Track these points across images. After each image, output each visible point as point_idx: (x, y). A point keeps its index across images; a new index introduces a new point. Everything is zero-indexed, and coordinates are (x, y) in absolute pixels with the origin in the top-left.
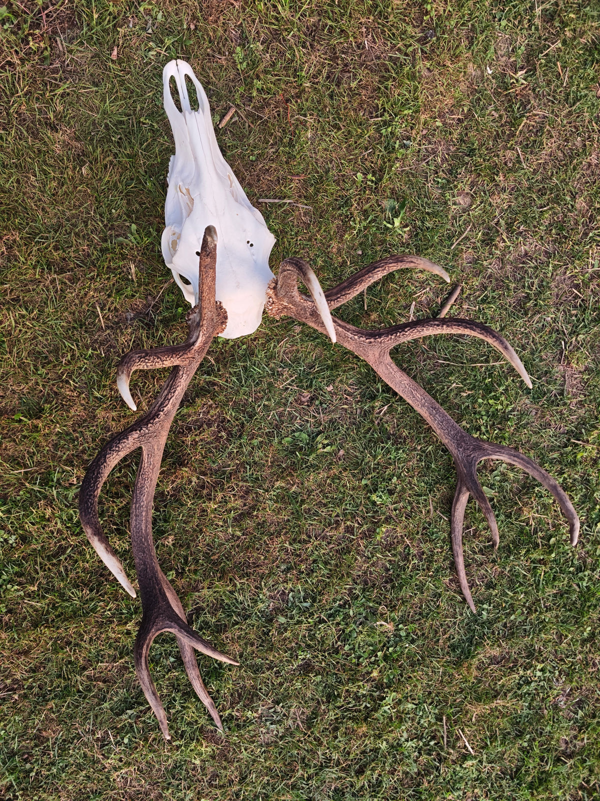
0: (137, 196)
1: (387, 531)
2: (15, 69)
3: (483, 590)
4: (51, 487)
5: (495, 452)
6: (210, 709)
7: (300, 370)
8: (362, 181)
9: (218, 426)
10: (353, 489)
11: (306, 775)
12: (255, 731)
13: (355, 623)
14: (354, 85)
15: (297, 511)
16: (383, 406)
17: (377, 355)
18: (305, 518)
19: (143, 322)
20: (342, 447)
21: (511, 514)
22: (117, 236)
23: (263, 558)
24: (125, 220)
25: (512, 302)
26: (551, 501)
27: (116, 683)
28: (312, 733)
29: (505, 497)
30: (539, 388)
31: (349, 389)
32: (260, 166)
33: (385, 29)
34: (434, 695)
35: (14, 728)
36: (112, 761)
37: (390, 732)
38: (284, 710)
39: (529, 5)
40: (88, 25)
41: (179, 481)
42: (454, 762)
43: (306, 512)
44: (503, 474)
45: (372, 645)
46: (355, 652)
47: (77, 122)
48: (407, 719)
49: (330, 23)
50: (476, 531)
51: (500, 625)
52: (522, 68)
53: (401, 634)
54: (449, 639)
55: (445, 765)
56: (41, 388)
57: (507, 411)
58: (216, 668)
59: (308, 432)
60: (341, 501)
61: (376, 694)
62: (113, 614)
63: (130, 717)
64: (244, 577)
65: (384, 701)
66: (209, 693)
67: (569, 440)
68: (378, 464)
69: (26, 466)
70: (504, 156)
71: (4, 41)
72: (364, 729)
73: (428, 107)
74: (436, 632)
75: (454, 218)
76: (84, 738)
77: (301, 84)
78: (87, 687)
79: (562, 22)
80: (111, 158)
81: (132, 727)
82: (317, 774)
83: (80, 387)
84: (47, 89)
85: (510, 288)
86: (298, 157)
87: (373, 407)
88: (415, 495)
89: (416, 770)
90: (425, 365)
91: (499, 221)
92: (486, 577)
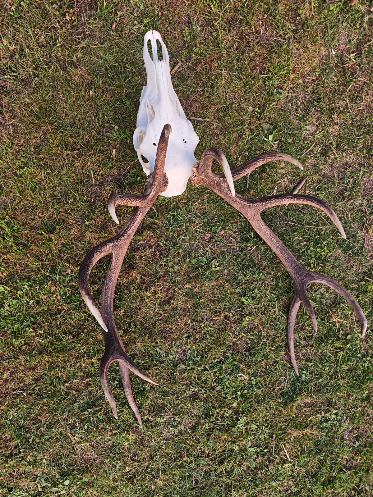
0: (120, 110)
1: (249, 321)
2: (57, 31)
3: (304, 362)
4: (56, 274)
5: (318, 278)
6: (136, 414)
7: (206, 220)
8: (252, 112)
9: (155, 249)
10: (231, 293)
11: (189, 461)
12: (161, 430)
13: (225, 373)
14: (252, 54)
15: (197, 303)
16: (253, 246)
17: (253, 214)
18: (201, 308)
19: (117, 184)
20: (227, 268)
21: (325, 318)
22: (106, 132)
23: (174, 328)
24: (112, 123)
25: (336, 191)
26: (350, 313)
27: (83, 392)
28: (195, 435)
29: (322, 308)
30: (348, 244)
31: (234, 234)
32: (193, 98)
33: (273, 23)
34: (269, 421)
35: (22, 413)
36: (76, 438)
37: (241, 441)
38: (179, 420)
39: (361, 15)
40: (100, 9)
41: (130, 278)
42: (278, 464)
43: (202, 304)
44: (322, 294)
45: (234, 388)
46: (224, 390)
47: (89, 64)
48: (252, 434)
49: (241, 17)
50: (302, 326)
51: (312, 384)
52: (353, 52)
53: (253, 383)
54: (281, 389)
55: (272, 465)
56: (55, 216)
57: (327, 256)
58: (141, 390)
59: (207, 257)
60: (224, 300)
61: (234, 417)
62: (85, 352)
63: (89, 413)
64: (162, 338)
65: (239, 422)
66: (137, 404)
67: (364, 278)
68: (247, 280)
69: (42, 261)
70: (338, 104)
71: (52, 14)
73: (295, 71)
74: (273, 384)
75: (305, 138)
76: (62, 423)
77: (221, 52)
78: (66, 393)
80: (107, 87)
81: (90, 419)
82: (195, 460)
83: (77, 218)
84: (74, 44)
85: (335, 183)
86: (215, 94)
87: (247, 247)
88: (267, 301)
89: (254, 466)
90: (280, 224)
91: (332, 142)
92: (306, 355)
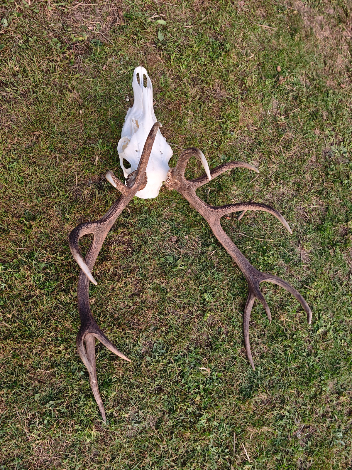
0: (105, 128)
1: (210, 316)
2: (57, 63)
3: (258, 359)
4: (32, 260)
5: (269, 278)
6: (100, 407)
7: (173, 225)
8: (211, 145)
9: (127, 245)
10: (194, 290)
11: (151, 462)
12: (124, 427)
13: (189, 367)
15: (164, 297)
16: (213, 251)
17: (214, 220)
19: (97, 186)
20: (190, 268)
21: (274, 318)
22: (92, 143)
23: (142, 320)
24: (97, 137)
27: (46, 384)
28: (158, 432)
29: (271, 310)
30: (288, 256)
31: (196, 240)
32: (165, 128)
33: (226, 86)
34: (229, 419)
36: (34, 435)
37: (203, 439)
38: (143, 415)
39: (287, 91)
40: (94, 54)
41: (103, 269)
42: (239, 465)
43: (168, 299)
44: (270, 298)
45: (197, 382)
47: (81, 91)
48: (213, 432)
49: (202, 78)
50: (256, 324)
51: (267, 380)
52: (283, 115)
53: (214, 378)
54: (239, 385)
55: (233, 466)
56: (38, 207)
57: (273, 264)
58: (107, 382)
59: (173, 257)
60: (188, 296)
61: (197, 413)
62: (53, 340)
63: (51, 406)
64: (131, 330)
65: (201, 418)
66: (101, 396)
67: (303, 285)
68: (208, 280)
69: (20, 246)
70: (275, 149)
71: (55, 51)
72: (188, 434)
73: (242, 121)
74: (232, 380)
76: (19, 417)
77: (187, 99)
78: (28, 384)
79: (300, 101)
80: (95, 109)
81: (50, 413)
82: (158, 462)
83: (58, 211)
86: (183, 127)
87: (207, 251)
88: (226, 299)
89: (216, 467)
90: (234, 235)
91: (271, 176)
92: (260, 352)
